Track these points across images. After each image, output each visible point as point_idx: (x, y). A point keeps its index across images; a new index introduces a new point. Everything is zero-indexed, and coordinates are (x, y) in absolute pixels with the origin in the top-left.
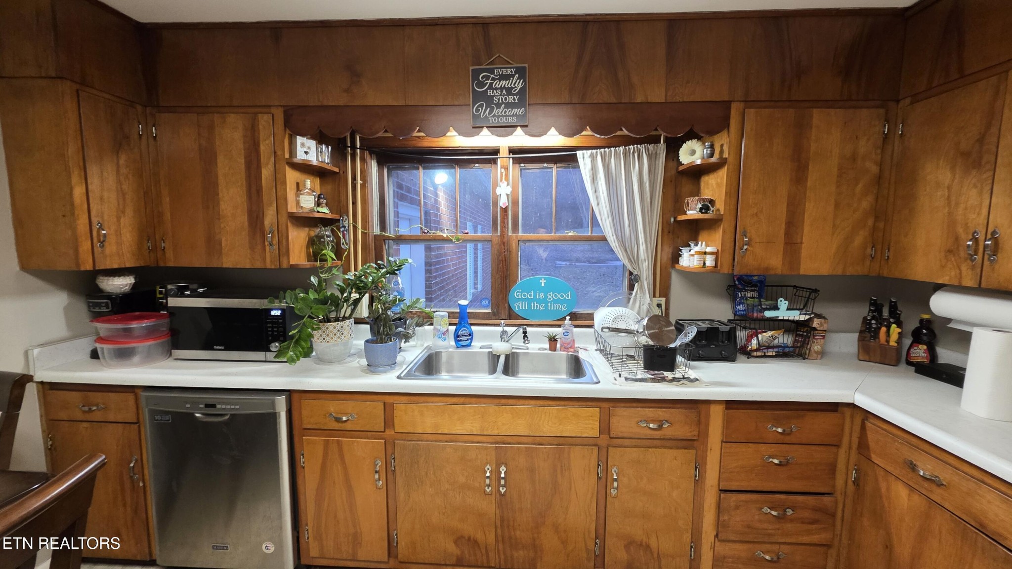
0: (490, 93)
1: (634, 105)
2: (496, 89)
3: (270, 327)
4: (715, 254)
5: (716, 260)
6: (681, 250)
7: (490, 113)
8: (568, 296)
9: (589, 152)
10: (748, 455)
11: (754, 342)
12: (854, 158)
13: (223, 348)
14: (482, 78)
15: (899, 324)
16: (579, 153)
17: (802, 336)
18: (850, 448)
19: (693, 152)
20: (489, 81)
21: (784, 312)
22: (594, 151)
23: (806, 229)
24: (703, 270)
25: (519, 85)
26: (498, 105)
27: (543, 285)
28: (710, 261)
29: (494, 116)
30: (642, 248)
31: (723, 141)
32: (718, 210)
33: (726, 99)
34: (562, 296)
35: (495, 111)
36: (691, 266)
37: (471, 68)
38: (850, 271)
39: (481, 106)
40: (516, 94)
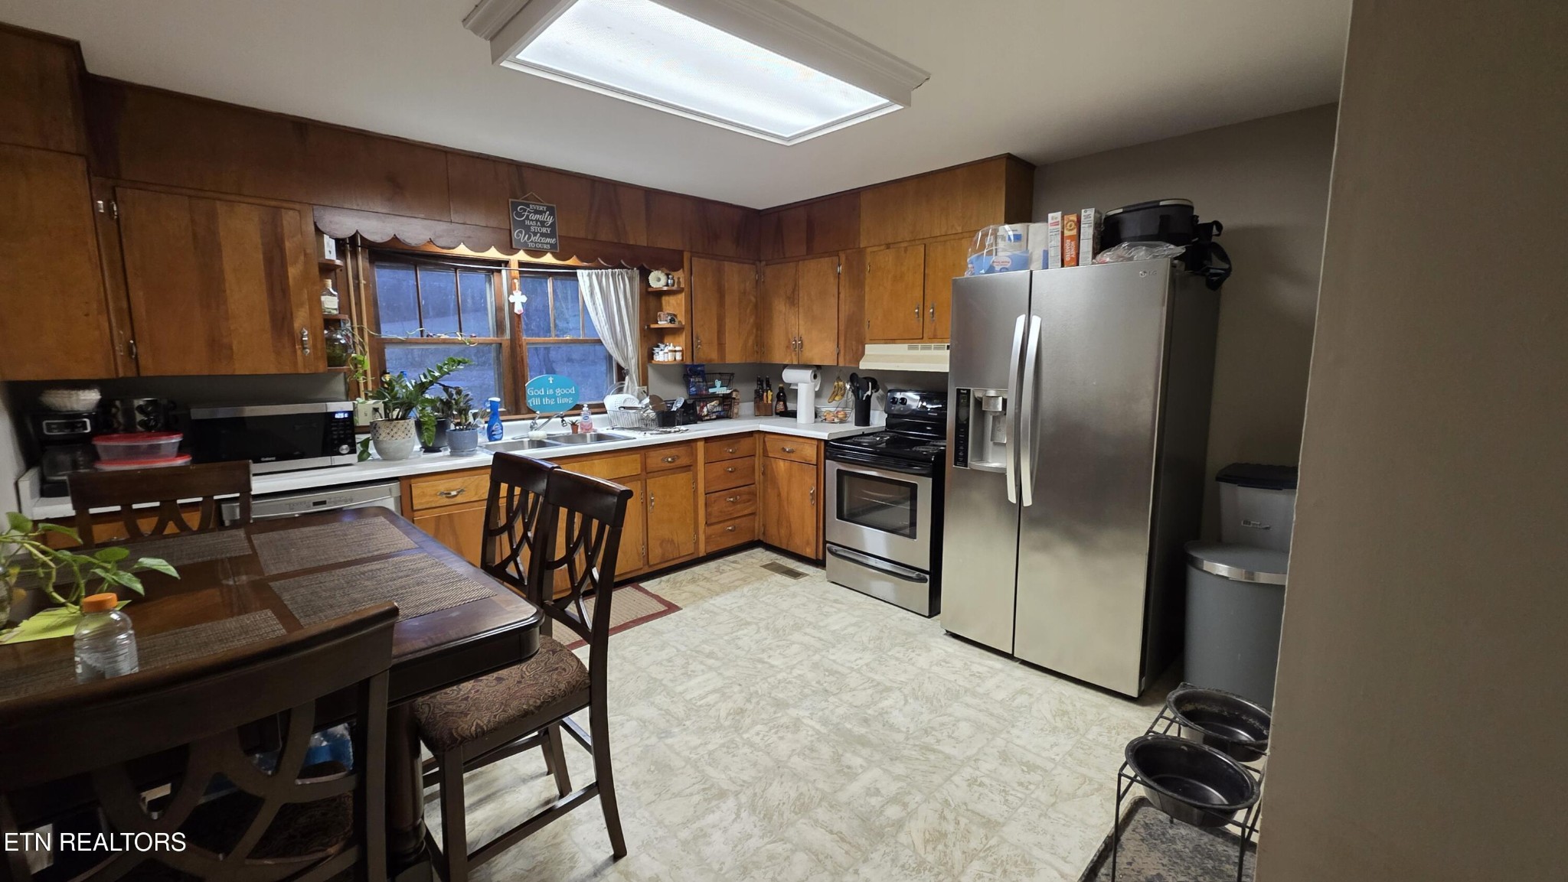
0: (527, 222)
1: (629, 247)
2: (532, 220)
3: (335, 431)
4: (682, 351)
5: (682, 355)
6: (653, 350)
7: (529, 238)
8: (573, 391)
9: (587, 271)
10: (718, 468)
11: (705, 410)
12: (745, 293)
13: (274, 458)
14: (521, 209)
15: (771, 391)
16: (579, 272)
17: (727, 405)
18: (759, 456)
19: (659, 280)
20: (526, 213)
21: (719, 389)
22: (590, 271)
23: (727, 335)
24: (675, 363)
25: (550, 221)
26: (535, 234)
27: (551, 382)
28: (679, 357)
29: (532, 242)
30: (630, 348)
31: (680, 275)
32: (680, 322)
33: (681, 249)
34: (568, 391)
35: (533, 238)
36: (666, 360)
37: (510, 200)
38: (748, 361)
39: (521, 232)
40: (548, 227)
